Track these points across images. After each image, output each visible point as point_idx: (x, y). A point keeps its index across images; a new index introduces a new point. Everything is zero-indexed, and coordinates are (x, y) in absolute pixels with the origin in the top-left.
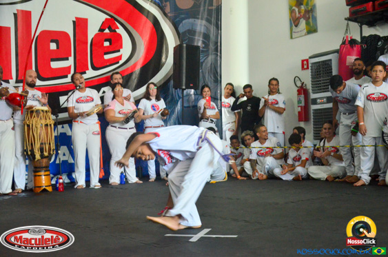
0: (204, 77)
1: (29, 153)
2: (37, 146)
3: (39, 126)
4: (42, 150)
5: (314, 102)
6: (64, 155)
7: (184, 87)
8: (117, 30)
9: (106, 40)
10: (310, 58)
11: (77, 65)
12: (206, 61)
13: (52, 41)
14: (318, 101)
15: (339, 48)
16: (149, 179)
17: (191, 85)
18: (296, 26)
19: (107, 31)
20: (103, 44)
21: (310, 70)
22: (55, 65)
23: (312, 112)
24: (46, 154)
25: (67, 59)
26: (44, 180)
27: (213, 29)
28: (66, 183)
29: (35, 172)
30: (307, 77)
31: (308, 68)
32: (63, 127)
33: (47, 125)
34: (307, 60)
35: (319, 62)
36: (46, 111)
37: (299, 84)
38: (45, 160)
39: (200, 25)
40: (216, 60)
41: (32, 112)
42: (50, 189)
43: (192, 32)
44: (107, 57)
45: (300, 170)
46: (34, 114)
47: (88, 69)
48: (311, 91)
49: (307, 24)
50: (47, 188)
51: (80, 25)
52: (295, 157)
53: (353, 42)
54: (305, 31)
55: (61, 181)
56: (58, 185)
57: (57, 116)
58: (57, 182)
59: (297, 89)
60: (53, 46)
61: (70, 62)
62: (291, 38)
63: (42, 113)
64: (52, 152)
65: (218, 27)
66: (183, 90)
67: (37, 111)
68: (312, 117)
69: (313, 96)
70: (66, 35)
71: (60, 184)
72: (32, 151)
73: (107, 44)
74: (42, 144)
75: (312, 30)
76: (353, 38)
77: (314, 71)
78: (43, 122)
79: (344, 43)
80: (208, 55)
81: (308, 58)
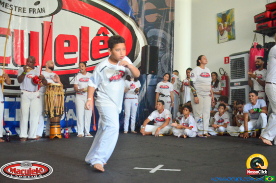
0: (162, 67)
1: (47, 113)
2: (52, 109)
3: (53, 96)
4: (55, 111)
5: (232, 84)
6: (71, 115)
7: (148, 73)
8: (108, 35)
9: (101, 41)
10: (230, 56)
11: (82, 57)
12: (164, 56)
13: (66, 41)
14: (235, 84)
15: (249, 50)
16: (124, 132)
17: (153, 72)
18: (222, 35)
19: (102, 35)
20: (99, 44)
21: (229, 64)
22: (67, 57)
23: (231, 91)
24: (58, 114)
25: (75, 53)
26: (56, 131)
27: (168, 36)
28: (71, 133)
29: (51, 125)
30: (228, 68)
31: (228, 63)
32: (71, 97)
33: (59, 95)
34: (228, 58)
35: (236, 59)
36: (59, 87)
37: (222, 73)
38: (57, 118)
39: (160, 33)
40: (170, 56)
41: (50, 86)
42: (60, 137)
43: (155, 37)
44: (101, 52)
45: (222, 129)
46: (51, 88)
47: (88, 60)
48: (230, 77)
49: (229, 34)
50: (58, 136)
51: (84, 31)
52: (219, 120)
53: (259, 46)
54: (227, 39)
55: (67, 131)
56: (65, 134)
57: (66, 90)
58: (64, 132)
59: (221, 76)
60: (66, 45)
61: (77, 55)
62: (218, 43)
63: (56, 88)
64: (62, 113)
65: (172, 35)
66: (147, 75)
67: (53, 86)
68: (231, 95)
69: (231, 81)
70: (74, 37)
71: (66, 133)
72: (49, 111)
73: (101, 44)
74: (55, 107)
75: (232, 38)
76: (259, 44)
77: (232, 64)
78: (57, 93)
79: (253, 47)
80: (165, 53)
81: (228, 56)
